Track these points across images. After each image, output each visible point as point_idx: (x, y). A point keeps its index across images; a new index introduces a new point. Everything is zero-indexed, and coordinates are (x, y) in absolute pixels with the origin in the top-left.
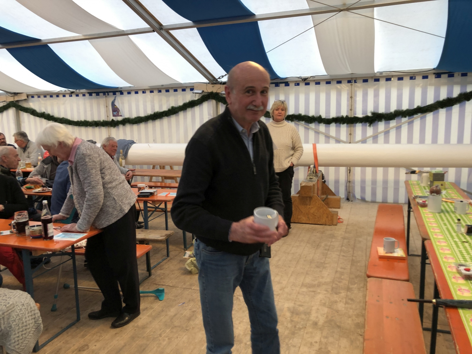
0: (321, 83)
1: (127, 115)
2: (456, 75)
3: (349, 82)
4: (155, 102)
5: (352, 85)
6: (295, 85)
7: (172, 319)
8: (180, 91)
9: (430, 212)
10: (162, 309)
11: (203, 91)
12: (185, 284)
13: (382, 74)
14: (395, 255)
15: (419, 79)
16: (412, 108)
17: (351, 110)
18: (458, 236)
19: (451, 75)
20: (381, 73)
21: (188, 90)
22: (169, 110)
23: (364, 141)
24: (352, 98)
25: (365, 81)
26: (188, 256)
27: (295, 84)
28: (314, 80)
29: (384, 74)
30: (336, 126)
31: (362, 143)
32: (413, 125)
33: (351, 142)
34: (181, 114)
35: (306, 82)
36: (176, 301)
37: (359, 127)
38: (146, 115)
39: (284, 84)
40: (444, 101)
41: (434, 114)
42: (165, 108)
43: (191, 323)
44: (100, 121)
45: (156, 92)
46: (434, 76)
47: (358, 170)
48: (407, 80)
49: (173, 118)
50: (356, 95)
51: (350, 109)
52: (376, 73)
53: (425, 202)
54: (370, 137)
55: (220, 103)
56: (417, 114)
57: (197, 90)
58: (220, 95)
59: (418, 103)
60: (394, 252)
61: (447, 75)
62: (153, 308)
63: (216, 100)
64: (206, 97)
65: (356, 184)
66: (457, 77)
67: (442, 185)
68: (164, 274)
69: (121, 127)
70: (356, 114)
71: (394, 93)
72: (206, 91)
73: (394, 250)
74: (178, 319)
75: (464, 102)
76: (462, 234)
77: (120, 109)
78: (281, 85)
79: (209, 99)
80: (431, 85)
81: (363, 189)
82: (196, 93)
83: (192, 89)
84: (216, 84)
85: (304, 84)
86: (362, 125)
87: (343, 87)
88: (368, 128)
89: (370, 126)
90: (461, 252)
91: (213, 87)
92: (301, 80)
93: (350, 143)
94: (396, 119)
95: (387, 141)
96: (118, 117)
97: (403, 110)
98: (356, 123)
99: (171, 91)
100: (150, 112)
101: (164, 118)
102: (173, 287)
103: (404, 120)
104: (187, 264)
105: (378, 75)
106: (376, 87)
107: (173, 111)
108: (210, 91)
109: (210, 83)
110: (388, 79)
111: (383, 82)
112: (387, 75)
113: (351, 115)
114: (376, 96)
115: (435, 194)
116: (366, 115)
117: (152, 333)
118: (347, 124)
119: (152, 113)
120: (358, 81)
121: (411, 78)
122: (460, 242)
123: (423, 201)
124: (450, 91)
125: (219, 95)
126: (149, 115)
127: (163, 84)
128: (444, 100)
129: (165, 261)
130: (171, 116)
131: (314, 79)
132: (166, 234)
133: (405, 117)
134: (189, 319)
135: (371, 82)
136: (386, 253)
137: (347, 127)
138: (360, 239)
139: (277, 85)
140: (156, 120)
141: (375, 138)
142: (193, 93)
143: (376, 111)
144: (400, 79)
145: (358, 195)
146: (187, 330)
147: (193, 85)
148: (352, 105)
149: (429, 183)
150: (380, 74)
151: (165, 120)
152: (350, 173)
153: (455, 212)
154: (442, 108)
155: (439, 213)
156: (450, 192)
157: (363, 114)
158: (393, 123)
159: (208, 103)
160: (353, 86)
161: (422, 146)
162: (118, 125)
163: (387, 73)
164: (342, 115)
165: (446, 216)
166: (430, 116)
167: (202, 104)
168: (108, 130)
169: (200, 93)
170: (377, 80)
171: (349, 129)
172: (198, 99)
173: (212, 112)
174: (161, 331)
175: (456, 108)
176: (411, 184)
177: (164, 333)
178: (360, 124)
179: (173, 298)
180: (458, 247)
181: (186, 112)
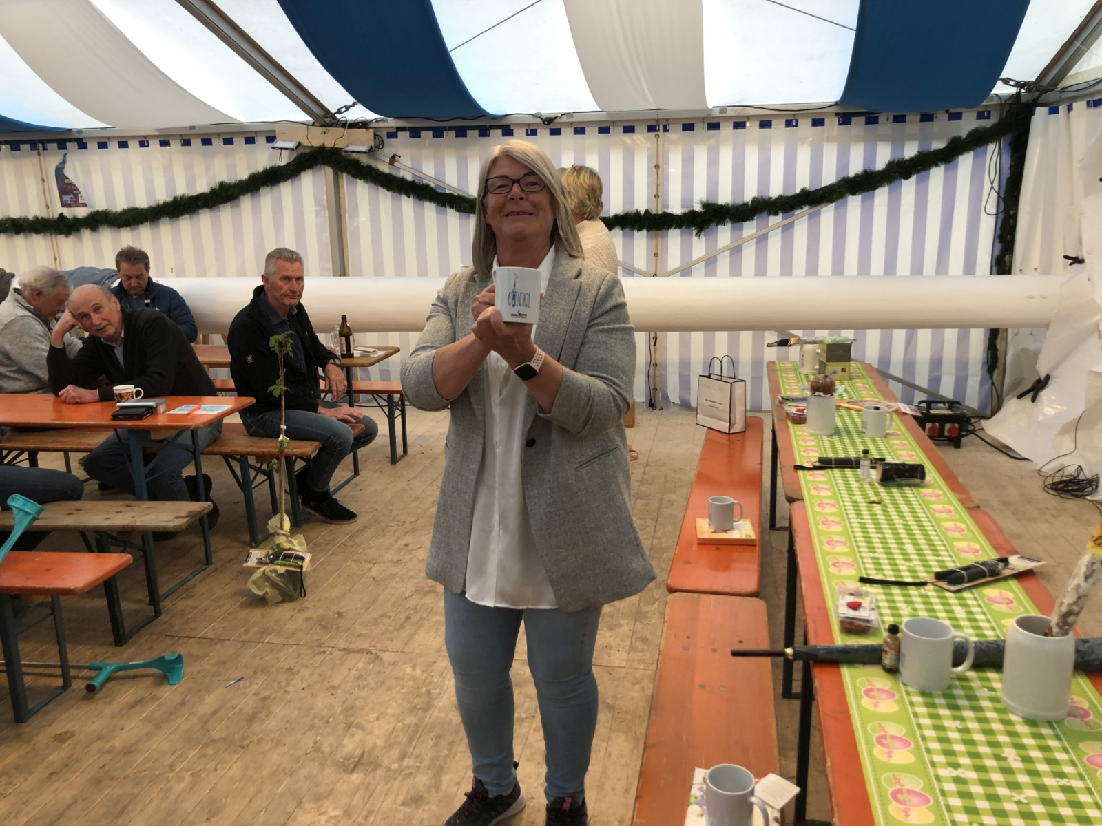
0: (587, 130)
1: (100, 205)
2: (882, 118)
3: (652, 129)
4: (175, 169)
5: (658, 136)
6: (527, 134)
7: (206, 722)
8: (239, 142)
9: (812, 435)
10: (184, 700)
11: (299, 144)
12: (246, 631)
13: (725, 112)
14: (735, 535)
15: (805, 125)
16: (790, 194)
17: (657, 196)
18: (861, 488)
19: (872, 120)
20: (723, 109)
21: (261, 141)
22: (213, 191)
23: (686, 271)
24: (658, 167)
25: (688, 127)
26: (256, 561)
27: (527, 131)
28: (571, 124)
29: (729, 113)
30: (624, 236)
31: (682, 275)
32: (792, 234)
33: (658, 274)
34: (246, 202)
35: (553, 126)
36: (220, 674)
37: (674, 237)
38: (153, 204)
39: (500, 132)
40: (858, 179)
41: (836, 208)
42: (202, 187)
43: (256, 727)
44: (26, 219)
45: (176, 145)
46: (836, 120)
47: (673, 338)
48: (779, 126)
49: (225, 213)
50: (667, 163)
51: (655, 193)
52: (711, 110)
53: (802, 411)
54: (698, 261)
55: (345, 175)
56: (802, 208)
57: (284, 141)
58: (343, 154)
59: (803, 182)
60: (732, 529)
61: (863, 119)
62: (158, 699)
63: (333, 168)
64: (306, 160)
65: (669, 369)
66: (885, 126)
67: (843, 370)
68: (195, 608)
69: (86, 234)
70: (668, 208)
71: (752, 158)
72: (306, 143)
73: (732, 525)
74: (221, 722)
75: (897, 182)
76: (871, 484)
77: (81, 188)
78: (492, 132)
79: (316, 164)
80: (829, 140)
81: (685, 381)
82: (281, 149)
83: (271, 139)
84: (331, 126)
85: (548, 132)
86: (682, 233)
87: (639, 142)
88: (695, 239)
89: (698, 234)
90: (863, 527)
91: (325, 133)
92: (540, 121)
93: (655, 275)
94: (755, 218)
95: (736, 271)
96: (77, 208)
97: (770, 198)
98: (669, 228)
99: (219, 143)
100: (162, 196)
101: (200, 211)
102: (218, 640)
103: (775, 220)
104: (253, 582)
105: (716, 113)
106: (712, 142)
107: (224, 195)
108: (316, 143)
109: (316, 124)
110: (739, 125)
111: (727, 130)
112: (737, 114)
113: (656, 210)
114: (713, 163)
115: (821, 394)
116: (691, 209)
117: (150, 764)
118: (648, 230)
119: (170, 199)
120: (671, 127)
121: (789, 124)
122: (865, 502)
123: (799, 410)
124: (870, 156)
125: (340, 154)
126: (161, 203)
127: (191, 125)
128: (857, 176)
129: (199, 577)
130: (221, 206)
131: (571, 120)
132: (190, 512)
133: (776, 214)
134: (252, 719)
135: (701, 130)
136: (714, 532)
137: (648, 236)
138: (673, 497)
139: (484, 132)
140: (180, 218)
141: (710, 263)
142: (274, 148)
143: (712, 201)
144: (766, 124)
145: (674, 396)
146: (243, 747)
147: (272, 128)
148: (658, 186)
149: (817, 367)
150: (721, 112)
151: (205, 218)
152: (655, 345)
153: (864, 433)
154: (854, 194)
155: (830, 436)
156: (860, 385)
157: (683, 207)
158: (750, 228)
159: (313, 174)
160: (660, 139)
161: (812, 280)
162: (78, 230)
163: (736, 110)
164: (637, 210)
165: (842, 442)
166: (828, 213)
167: (298, 177)
168: (52, 241)
169: (292, 149)
170: (714, 126)
171: (654, 241)
172: (288, 165)
173: (325, 197)
174: (175, 756)
175: (881, 195)
176: (780, 370)
177: (182, 762)
178: (678, 231)
179: (214, 669)
180: (859, 514)
181: (259, 196)
